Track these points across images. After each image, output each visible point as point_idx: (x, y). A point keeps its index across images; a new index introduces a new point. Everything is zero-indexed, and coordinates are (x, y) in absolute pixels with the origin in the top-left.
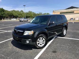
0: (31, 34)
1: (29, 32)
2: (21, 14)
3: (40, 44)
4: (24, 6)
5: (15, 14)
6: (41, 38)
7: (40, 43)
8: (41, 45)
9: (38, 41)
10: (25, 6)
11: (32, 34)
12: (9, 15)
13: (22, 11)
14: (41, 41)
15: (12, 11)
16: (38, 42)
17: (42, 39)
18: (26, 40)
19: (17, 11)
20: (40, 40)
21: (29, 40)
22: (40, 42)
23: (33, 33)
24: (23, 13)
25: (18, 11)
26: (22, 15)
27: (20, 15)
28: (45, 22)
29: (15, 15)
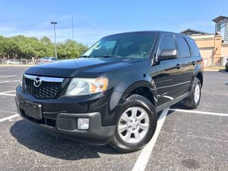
0: (97, 90)
1: (90, 81)
2: (41, 49)
3: (128, 134)
4: (52, 23)
5: (23, 48)
6: (134, 110)
7: (130, 131)
8: (133, 136)
9: (124, 122)
10: (56, 23)
11: (102, 90)
12: (6, 50)
13: (46, 39)
14: (134, 120)
15: (16, 39)
16: (121, 127)
17: (139, 113)
18: (77, 118)
19: (31, 38)
20: (131, 118)
21: (91, 114)
22: (129, 124)
23: (105, 88)
24: (50, 44)
25: (35, 39)
26: (45, 50)
27: (41, 51)
28: (140, 53)
29: (23, 51)
